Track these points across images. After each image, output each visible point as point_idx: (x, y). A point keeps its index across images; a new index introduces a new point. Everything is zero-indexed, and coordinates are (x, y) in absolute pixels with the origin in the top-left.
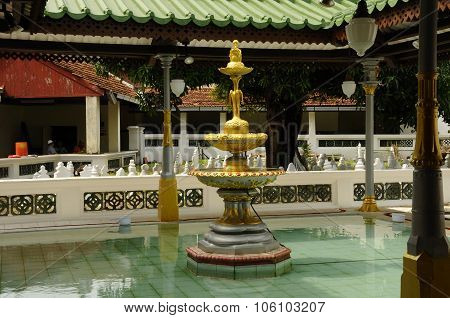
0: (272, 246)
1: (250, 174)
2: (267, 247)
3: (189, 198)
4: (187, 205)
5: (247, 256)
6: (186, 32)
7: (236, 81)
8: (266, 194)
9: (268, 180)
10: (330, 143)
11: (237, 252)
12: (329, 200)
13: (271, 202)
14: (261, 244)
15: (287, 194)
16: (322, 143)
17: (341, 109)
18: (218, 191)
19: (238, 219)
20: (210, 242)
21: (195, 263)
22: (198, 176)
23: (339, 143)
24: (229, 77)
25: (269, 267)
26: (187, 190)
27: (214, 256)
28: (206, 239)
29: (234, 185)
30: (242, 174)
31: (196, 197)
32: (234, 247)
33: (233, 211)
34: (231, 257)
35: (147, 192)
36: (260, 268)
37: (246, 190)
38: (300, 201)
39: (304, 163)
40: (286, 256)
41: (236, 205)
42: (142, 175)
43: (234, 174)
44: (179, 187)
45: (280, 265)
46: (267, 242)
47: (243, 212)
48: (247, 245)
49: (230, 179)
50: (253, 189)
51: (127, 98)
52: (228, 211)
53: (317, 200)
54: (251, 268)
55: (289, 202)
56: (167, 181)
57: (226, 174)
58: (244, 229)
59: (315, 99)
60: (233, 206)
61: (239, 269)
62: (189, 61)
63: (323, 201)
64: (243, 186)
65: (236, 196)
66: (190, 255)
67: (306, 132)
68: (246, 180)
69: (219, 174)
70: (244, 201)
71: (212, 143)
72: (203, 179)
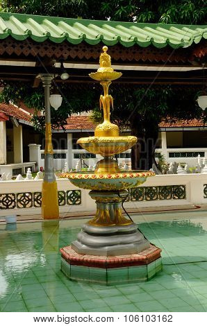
0: (142, 246)
1: (121, 175)
2: (139, 248)
3: (70, 197)
4: (68, 203)
5: (119, 258)
6: (61, 49)
7: (106, 86)
8: (133, 194)
9: (138, 182)
10: (177, 155)
11: (110, 254)
12: (184, 198)
13: (137, 200)
14: (132, 245)
15: (150, 193)
16: (171, 155)
17: (185, 129)
18: (90, 193)
19: (110, 220)
20: (83, 243)
21: (68, 265)
22: (70, 179)
23: (184, 155)
24: (99, 82)
25: (140, 269)
26: (68, 192)
27: (87, 258)
28: (79, 240)
29: (105, 187)
30: (113, 176)
31: (75, 197)
32: (107, 248)
33: (105, 213)
34: (103, 259)
35: (35, 193)
36: (132, 269)
37: (117, 192)
38: (161, 199)
39: (160, 169)
40: (157, 256)
41: (107, 207)
42: (26, 179)
43: (106, 176)
44: (59, 189)
45: (151, 266)
46: (138, 243)
47: (114, 213)
48: (119, 246)
49: (101, 181)
50: (123, 191)
51: (27, 123)
52: (100, 213)
53: (174, 198)
54: (124, 270)
55: (151, 199)
56: (49, 184)
57: (98, 176)
58: (116, 230)
59: (167, 121)
60: (105, 208)
61: (112, 271)
62: (65, 76)
63: (179, 198)
64: (114, 188)
65: (108, 197)
66: (63, 256)
67: (159, 147)
68: (116, 182)
69: (90, 176)
70: (115, 202)
71: (83, 146)
72: (75, 181)
